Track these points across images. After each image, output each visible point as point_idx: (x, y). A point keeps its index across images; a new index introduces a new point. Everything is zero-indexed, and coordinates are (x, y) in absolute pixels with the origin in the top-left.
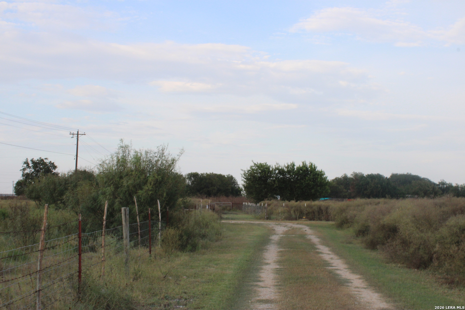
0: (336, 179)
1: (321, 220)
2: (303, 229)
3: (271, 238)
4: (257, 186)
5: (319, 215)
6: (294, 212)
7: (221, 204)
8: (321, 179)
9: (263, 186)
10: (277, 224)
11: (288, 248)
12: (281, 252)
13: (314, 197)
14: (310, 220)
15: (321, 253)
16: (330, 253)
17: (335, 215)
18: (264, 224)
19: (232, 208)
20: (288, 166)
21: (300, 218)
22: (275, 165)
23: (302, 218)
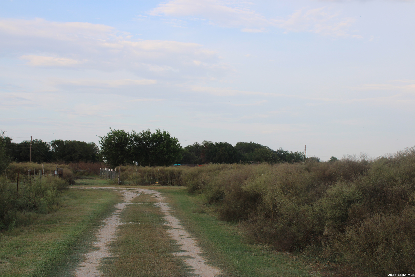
0: (188, 147)
1: (174, 185)
2: (154, 195)
3: (116, 207)
4: (114, 152)
5: (171, 180)
6: (148, 177)
7: (79, 169)
8: (174, 146)
9: (120, 152)
10: (128, 190)
11: (131, 221)
12: (121, 226)
13: (168, 163)
14: (163, 184)
15: (170, 228)
16: (180, 227)
17: (187, 181)
18: (115, 189)
19: (90, 173)
20: (144, 133)
21: (153, 183)
22: (131, 133)
23: (154, 183)
